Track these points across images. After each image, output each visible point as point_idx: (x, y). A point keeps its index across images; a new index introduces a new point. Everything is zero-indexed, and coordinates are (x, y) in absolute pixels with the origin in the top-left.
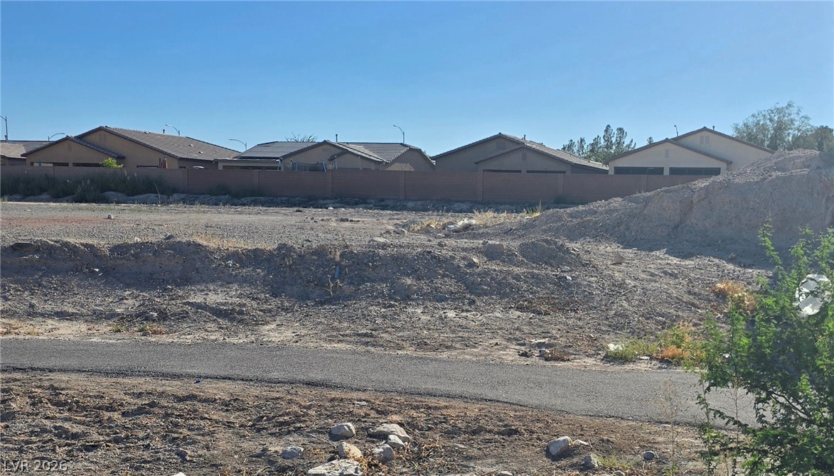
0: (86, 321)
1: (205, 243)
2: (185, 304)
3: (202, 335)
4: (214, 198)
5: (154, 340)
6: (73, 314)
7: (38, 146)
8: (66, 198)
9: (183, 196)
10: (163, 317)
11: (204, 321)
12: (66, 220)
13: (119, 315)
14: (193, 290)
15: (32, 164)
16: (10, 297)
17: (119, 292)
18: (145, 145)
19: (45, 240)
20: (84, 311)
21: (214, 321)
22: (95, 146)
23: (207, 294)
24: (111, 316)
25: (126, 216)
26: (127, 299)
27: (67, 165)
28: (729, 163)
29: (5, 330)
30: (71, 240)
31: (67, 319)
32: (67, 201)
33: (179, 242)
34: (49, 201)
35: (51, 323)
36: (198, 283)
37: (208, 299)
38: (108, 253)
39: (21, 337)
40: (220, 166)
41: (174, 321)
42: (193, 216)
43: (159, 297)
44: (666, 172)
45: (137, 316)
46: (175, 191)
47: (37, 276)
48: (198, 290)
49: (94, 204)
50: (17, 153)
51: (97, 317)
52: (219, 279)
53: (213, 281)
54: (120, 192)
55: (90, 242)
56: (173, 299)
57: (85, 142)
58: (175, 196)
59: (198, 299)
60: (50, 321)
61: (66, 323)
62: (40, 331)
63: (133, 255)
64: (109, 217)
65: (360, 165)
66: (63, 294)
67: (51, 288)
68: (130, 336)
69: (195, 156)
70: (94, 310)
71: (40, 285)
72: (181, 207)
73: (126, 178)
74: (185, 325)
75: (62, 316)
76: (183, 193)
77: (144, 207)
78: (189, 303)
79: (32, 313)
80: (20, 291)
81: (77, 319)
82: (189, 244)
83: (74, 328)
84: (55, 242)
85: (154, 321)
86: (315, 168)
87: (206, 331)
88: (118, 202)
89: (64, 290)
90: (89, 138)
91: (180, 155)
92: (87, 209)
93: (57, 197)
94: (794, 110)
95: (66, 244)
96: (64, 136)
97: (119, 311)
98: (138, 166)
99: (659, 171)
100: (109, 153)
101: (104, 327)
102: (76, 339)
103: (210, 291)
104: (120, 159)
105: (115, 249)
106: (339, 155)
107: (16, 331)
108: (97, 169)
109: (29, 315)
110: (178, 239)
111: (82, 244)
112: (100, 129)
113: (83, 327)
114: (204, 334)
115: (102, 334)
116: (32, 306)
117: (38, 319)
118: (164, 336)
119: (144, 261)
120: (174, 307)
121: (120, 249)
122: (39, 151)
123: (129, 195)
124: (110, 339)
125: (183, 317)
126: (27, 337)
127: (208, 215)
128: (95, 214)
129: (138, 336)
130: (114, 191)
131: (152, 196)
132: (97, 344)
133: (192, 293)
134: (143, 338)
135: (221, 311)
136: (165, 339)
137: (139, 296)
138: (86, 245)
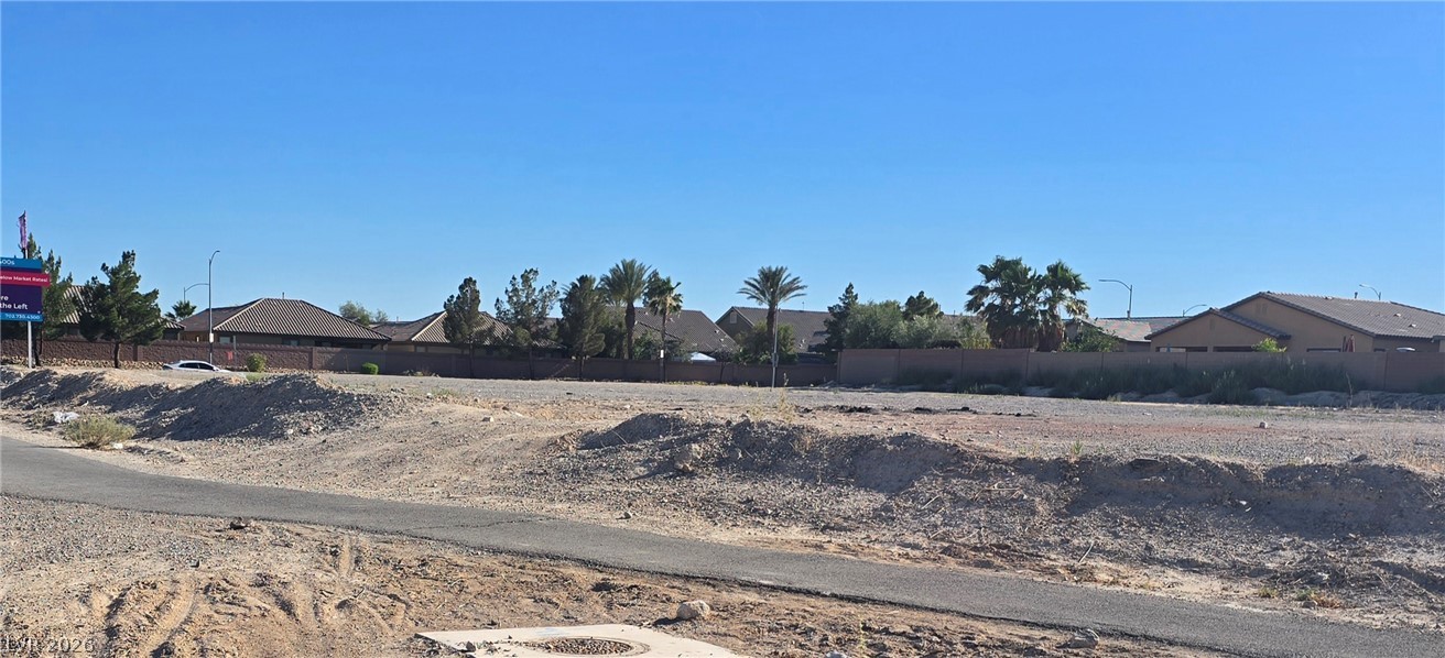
0: (1221, 577)
1: (1418, 470)
2: (1374, 564)
3: (1400, 616)
4: (1426, 397)
5: (1321, 615)
6: (1204, 564)
7: (1168, 324)
8: (1198, 397)
9: (1374, 394)
10: (1338, 580)
11: (1406, 595)
12: (1200, 429)
13: (1269, 571)
14: (1390, 543)
15: (1158, 349)
16: (1121, 534)
17: (1273, 538)
18: (1323, 318)
19: (1175, 455)
20: (1220, 562)
21: (1422, 595)
22: (1248, 321)
23: (1414, 552)
24: (1258, 572)
25: (1284, 424)
26: (1284, 550)
27: (1204, 349)
29: (1111, 579)
30: (1212, 458)
31: (1194, 572)
32: (1200, 402)
33: (1376, 466)
34: (1174, 402)
35: (1172, 575)
36: (1400, 532)
37: (1415, 560)
38: (1262, 479)
39: (1131, 590)
40: (1443, 347)
41: (1354, 589)
42: (1391, 426)
43: (1334, 550)
45: (1297, 576)
46: (1362, 386)
47: (1159, 507)
48: (1400, 544)
49: (1237, 406)
50: (1138, 334)
51: (1238, 572)
52: (1437, 528)
53: (1426, 531)
54: (1277, 389)
55: (1238, 462)
56: (1357, 556)
57: (1239, 317)
58: (1362, 395)
59: (1398, 558)
60: (1171, 572)
61: (1193, 577)
62: (1157, 585)
63: (1299, 483)
64: (1262, 426)
66: (1191, 535)
67: (1176, 525)
68: (1282, 606)
69: (1403, 332)
70: (1234, 562)
71: (1161, 520)
72: (1370, 412)
73: (1288, 367)
74: (1372, 598)
75: (1188, 566)
76: (1376, 389)
77: (1312, 411)
78: (1381, 564)
79: (1148, 559)
80: (1134, 525)
81: (1208, 573)
82: (1391, 469)
83: (1204, 585)
84: (1190, 459)
85: (1323, 586)
87: (1407, 610)
88: (1272, 404)
89: (1195, 530)
90: (1238, 311)
91: (1377, 332)
92: (1227, 413)
93: (1186, 396)
95: (1204, 463)
96: (1207, 309)
97: (1270, 566)
98: (1308, 350)
100: (1266, 331)
101: (1246, 589)
102: (1206, 601)
103: (1420, 546)
104: (1283, 339)
105: (1273, 473)
107: (1125, 581)
108: (1247, 355)
109: (1144, 560)
110: (1374, 462)
111: (1226, 464)
112: (1260, 296)
113: (1217, 585)
114: (1402, 615)
115: (1243, 598)
116: (1149, 548)
117: (1155, 567)
118: (1337, 611)
119: (1315, 494)
120: (1357, 567)
121: (1281, 474)
122: (1170, 331)
123: (1289, 393)
124: (1255, 607)
125: (1369, 584)
126: (1140, 591)
127: (1418, 426)
128: (1240, 421)
129: (1297, 607)
130: (1267, 387)
131: (1326, 394)
132: (1235, 613)
133: (1388, 547)
134: (1304, 610)
135: (1435, 580)
136: (1338, 615)
137: (1303, 545)
138: (1232, 466)
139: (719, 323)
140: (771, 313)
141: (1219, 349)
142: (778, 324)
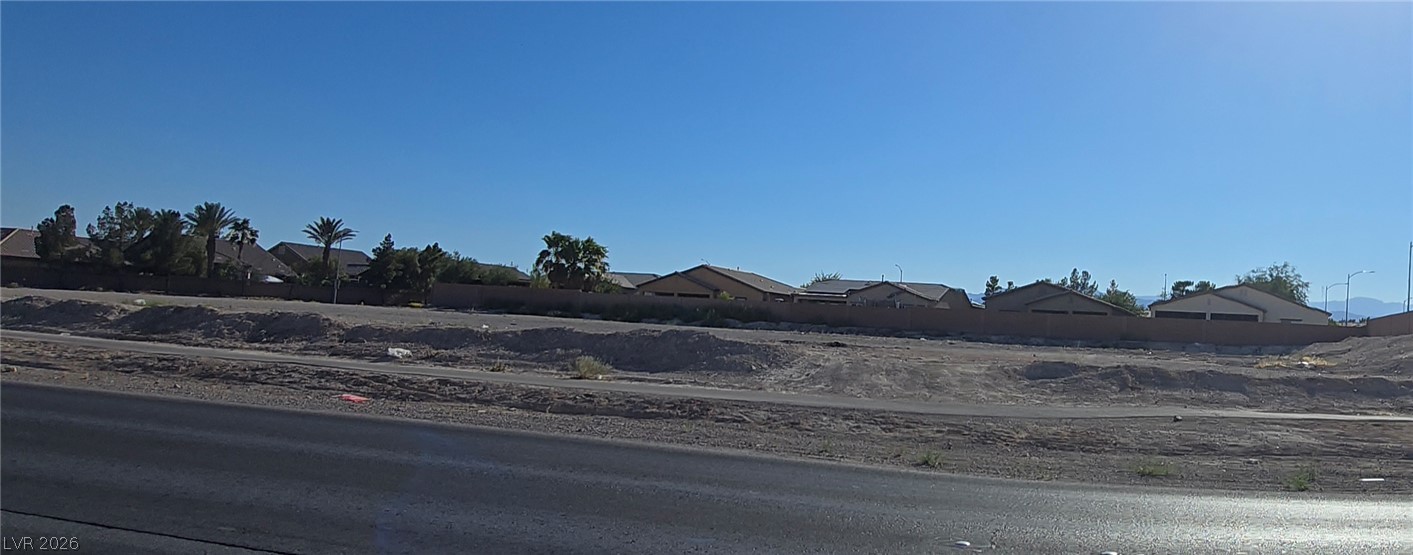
7: (651, 279)
15: (643, 293)
22: (698, 280)
27: (673, 295)
28: (1264, 311)
40: (795, 301)
44: (1208, 318)
50: (632, 283)
57: (690, 277)
65: (917, 302)
69: (778, 291)
86: (875, 304)
90: (691, 273)
91: (765, 290)
94: (1289, 269)
96: (673, 272)
99: (1203, 316)
100: (707, 286)
104: (717, 291)
106: (898, 294)
108: (698, 299)
112: (702, 266)
122: (650, 283)
139: (270, 251)
140: (327, 250)
141: (680, 295)
142: (332, 257)
